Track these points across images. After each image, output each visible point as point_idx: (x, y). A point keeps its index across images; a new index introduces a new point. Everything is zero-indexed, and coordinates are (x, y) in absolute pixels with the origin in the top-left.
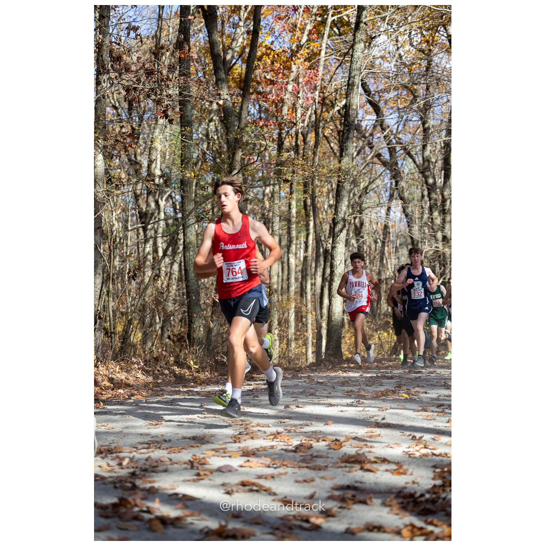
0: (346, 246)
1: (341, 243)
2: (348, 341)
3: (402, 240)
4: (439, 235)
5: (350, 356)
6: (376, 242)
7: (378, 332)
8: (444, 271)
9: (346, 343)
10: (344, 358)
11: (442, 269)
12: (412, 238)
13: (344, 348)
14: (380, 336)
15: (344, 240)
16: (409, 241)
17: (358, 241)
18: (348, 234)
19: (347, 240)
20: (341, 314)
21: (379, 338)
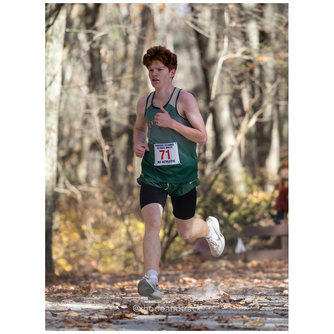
0: (65, 46)
1: (55, 41)
2: (65, 239)
3: (180, 37)
4: (253, 29)
5: (68, 268)
6: (126, 41)
7: (127, 221)
8: (261, 101)
9: (61, 242)
10: (57, 273)
11: (257, 96)
12: (198, 34)
13: (57, 253)
14: (131, 229)
15: (61, 35)
16: (193, 39)
17: (90, 37)
18: (69, 23)
19: (67, 35)
20: (54, 183)
21: (128, 234)
